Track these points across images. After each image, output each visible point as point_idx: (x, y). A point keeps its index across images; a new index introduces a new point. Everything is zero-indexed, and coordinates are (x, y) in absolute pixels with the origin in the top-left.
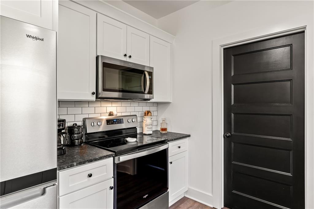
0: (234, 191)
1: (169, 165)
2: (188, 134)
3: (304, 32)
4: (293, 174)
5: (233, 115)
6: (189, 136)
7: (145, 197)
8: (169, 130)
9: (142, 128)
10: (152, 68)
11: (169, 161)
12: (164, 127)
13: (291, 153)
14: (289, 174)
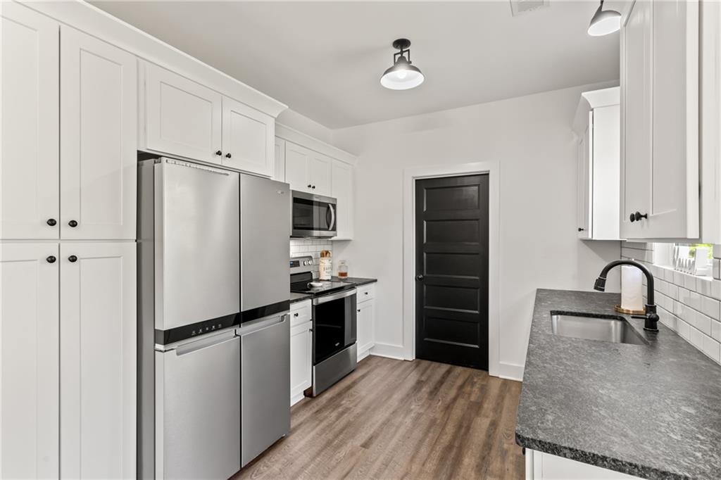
0: (426, 339)
1: (358, 313)
2: (375, 278)
3: (488, 174)
4: (480, 311)
5: (425, 254)
6: (376, 281)
7: (337, 345)
8: (349, 275)
9: (318, 272)
10: (336, 199)
11: (358, 309)
12: (343, 271)
13: (479, 290)
14: (477, 312)
